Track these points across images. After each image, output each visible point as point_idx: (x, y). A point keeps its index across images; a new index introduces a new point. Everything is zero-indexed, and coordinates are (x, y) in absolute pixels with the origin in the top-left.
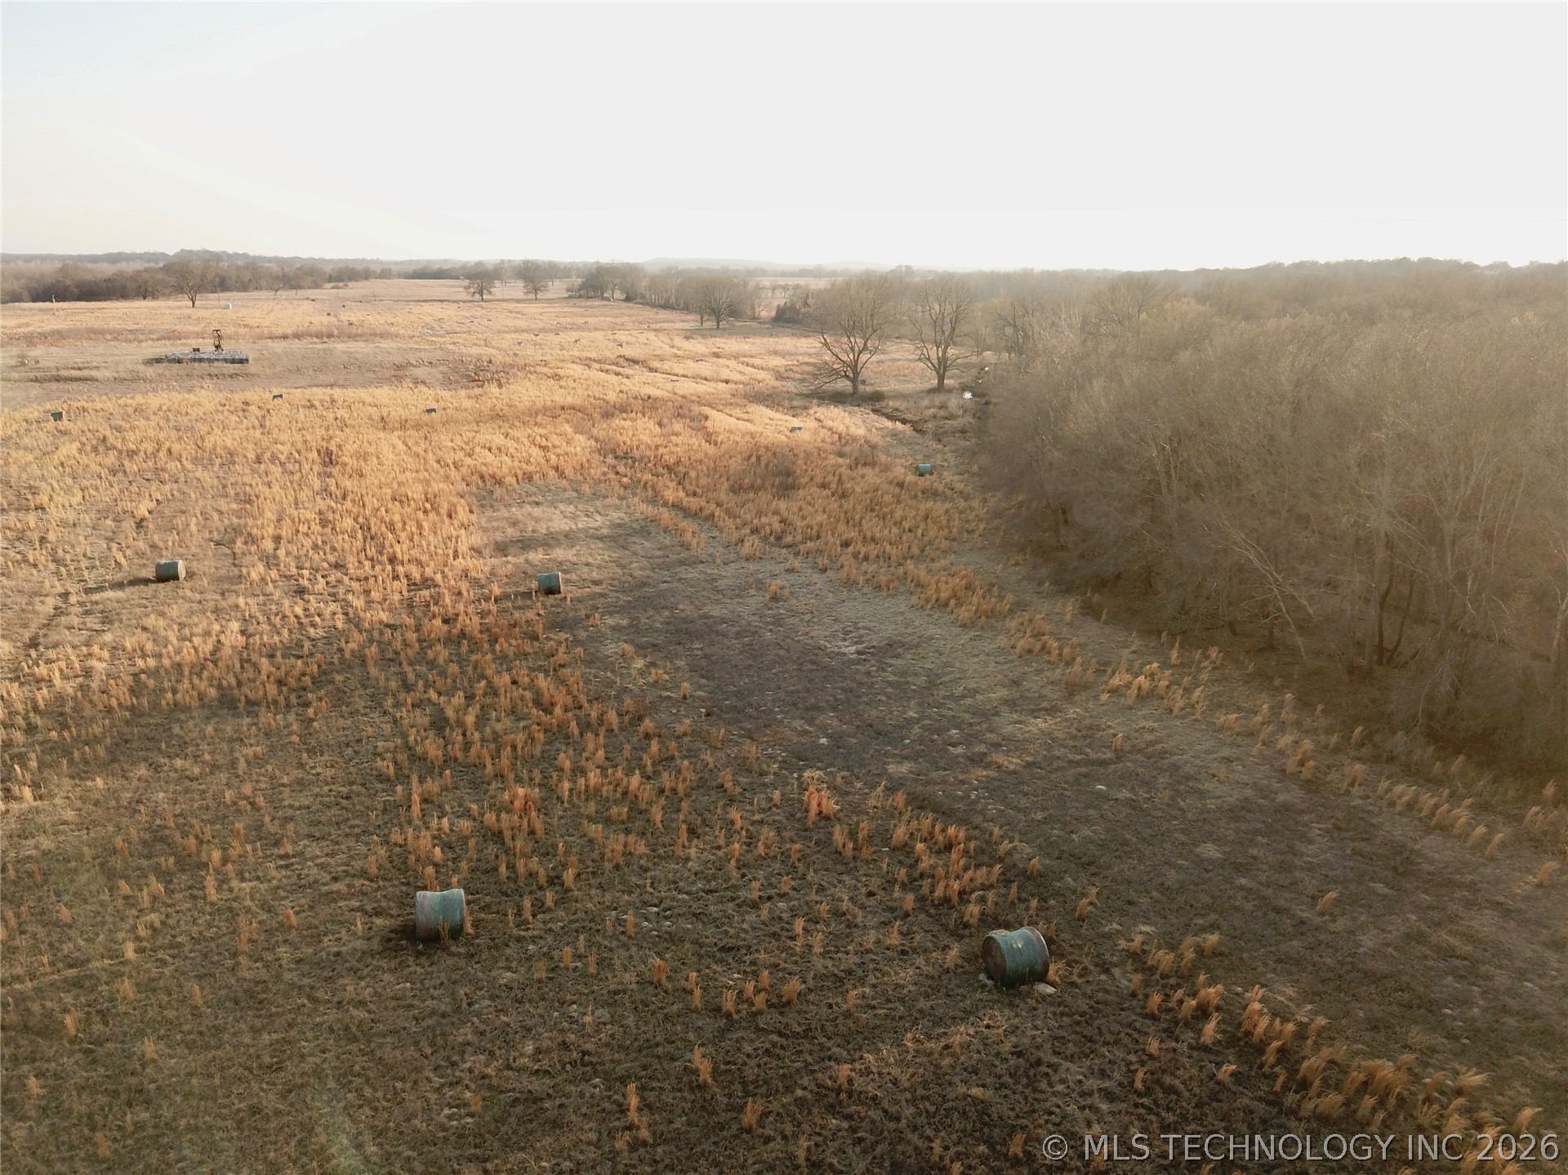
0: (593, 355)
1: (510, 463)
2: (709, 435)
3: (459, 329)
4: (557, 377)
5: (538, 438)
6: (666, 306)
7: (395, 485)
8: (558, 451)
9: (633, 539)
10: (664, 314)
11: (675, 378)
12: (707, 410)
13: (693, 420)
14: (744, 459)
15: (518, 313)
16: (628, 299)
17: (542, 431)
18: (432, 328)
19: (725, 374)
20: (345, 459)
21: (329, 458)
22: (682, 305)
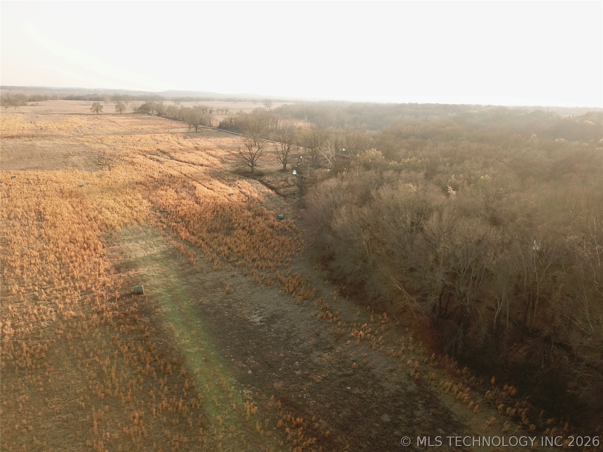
0: (147, 149)
1: (117, 218)
2: (197, 198)
3: (89, 133)
4: (133, 163)
5: (128, 202)
6: (175, 119)
7: (70, 233)
8: (136, 209)
9: (170, 261)
10: (174, 124)
11: (181, 163)
12: (195, 183)
13: (190, 189)
14: (212, 213)
15: (114, 122)
16: (159, 115)
17: (130, 198)
18: (77, 131)
19: (201, 161)
20: (47, 217)
21: (40, 216)
22: (181, 119)
